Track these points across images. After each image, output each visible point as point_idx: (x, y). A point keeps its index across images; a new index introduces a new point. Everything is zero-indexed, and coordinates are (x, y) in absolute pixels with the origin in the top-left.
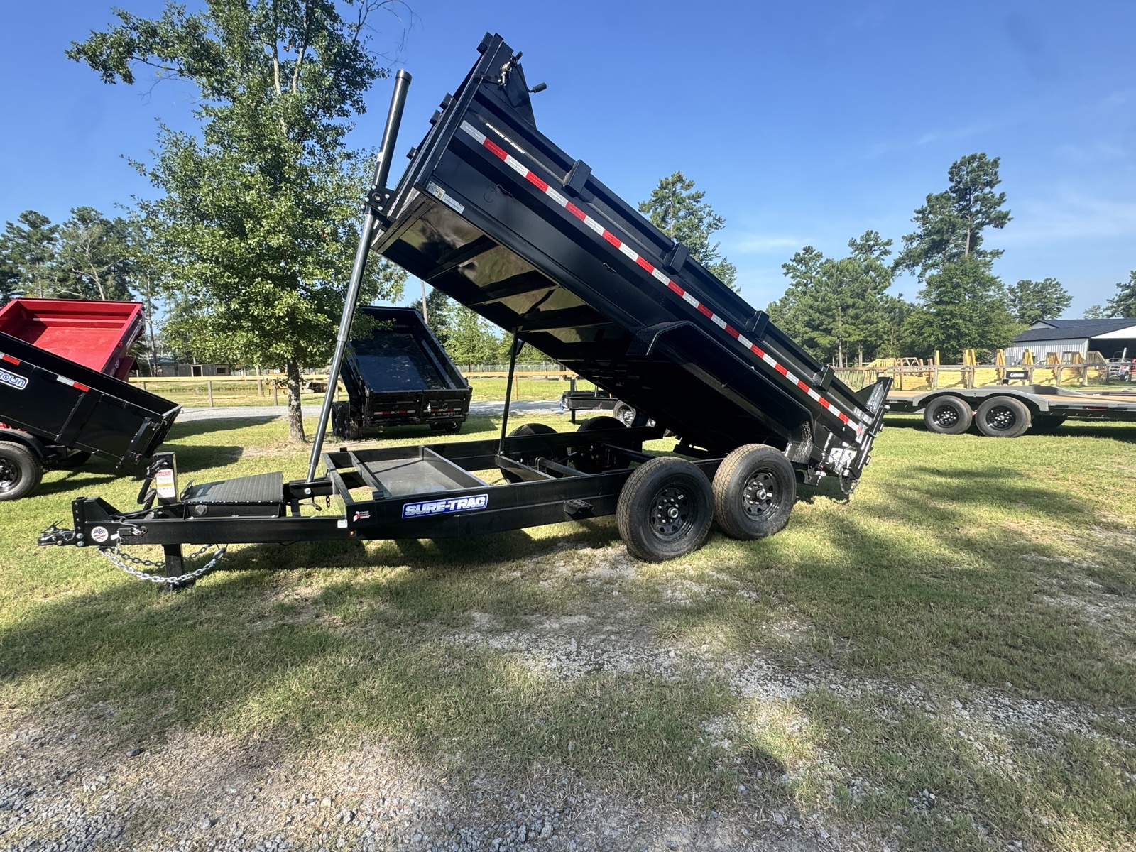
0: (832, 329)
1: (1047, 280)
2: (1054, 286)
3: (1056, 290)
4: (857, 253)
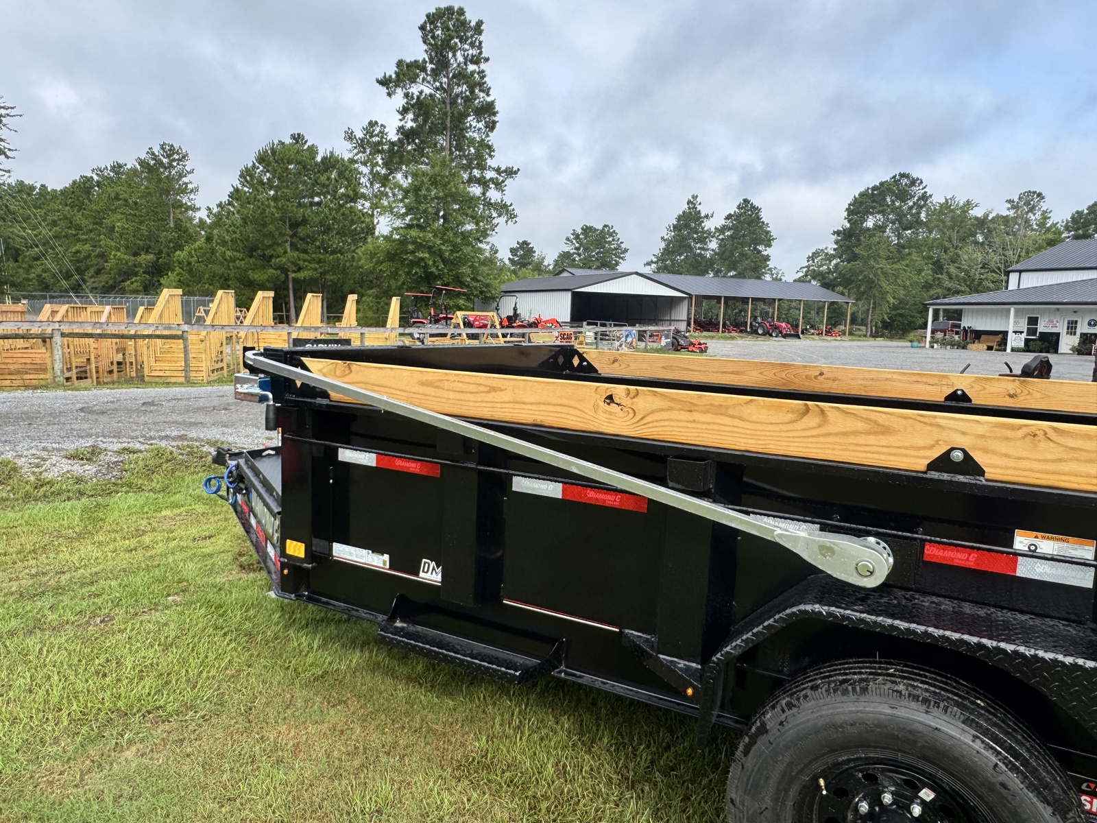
0: (272, 256)
1: (605, 226)
2: (611, 235)
3: (613, 240)
4: (356, 151)
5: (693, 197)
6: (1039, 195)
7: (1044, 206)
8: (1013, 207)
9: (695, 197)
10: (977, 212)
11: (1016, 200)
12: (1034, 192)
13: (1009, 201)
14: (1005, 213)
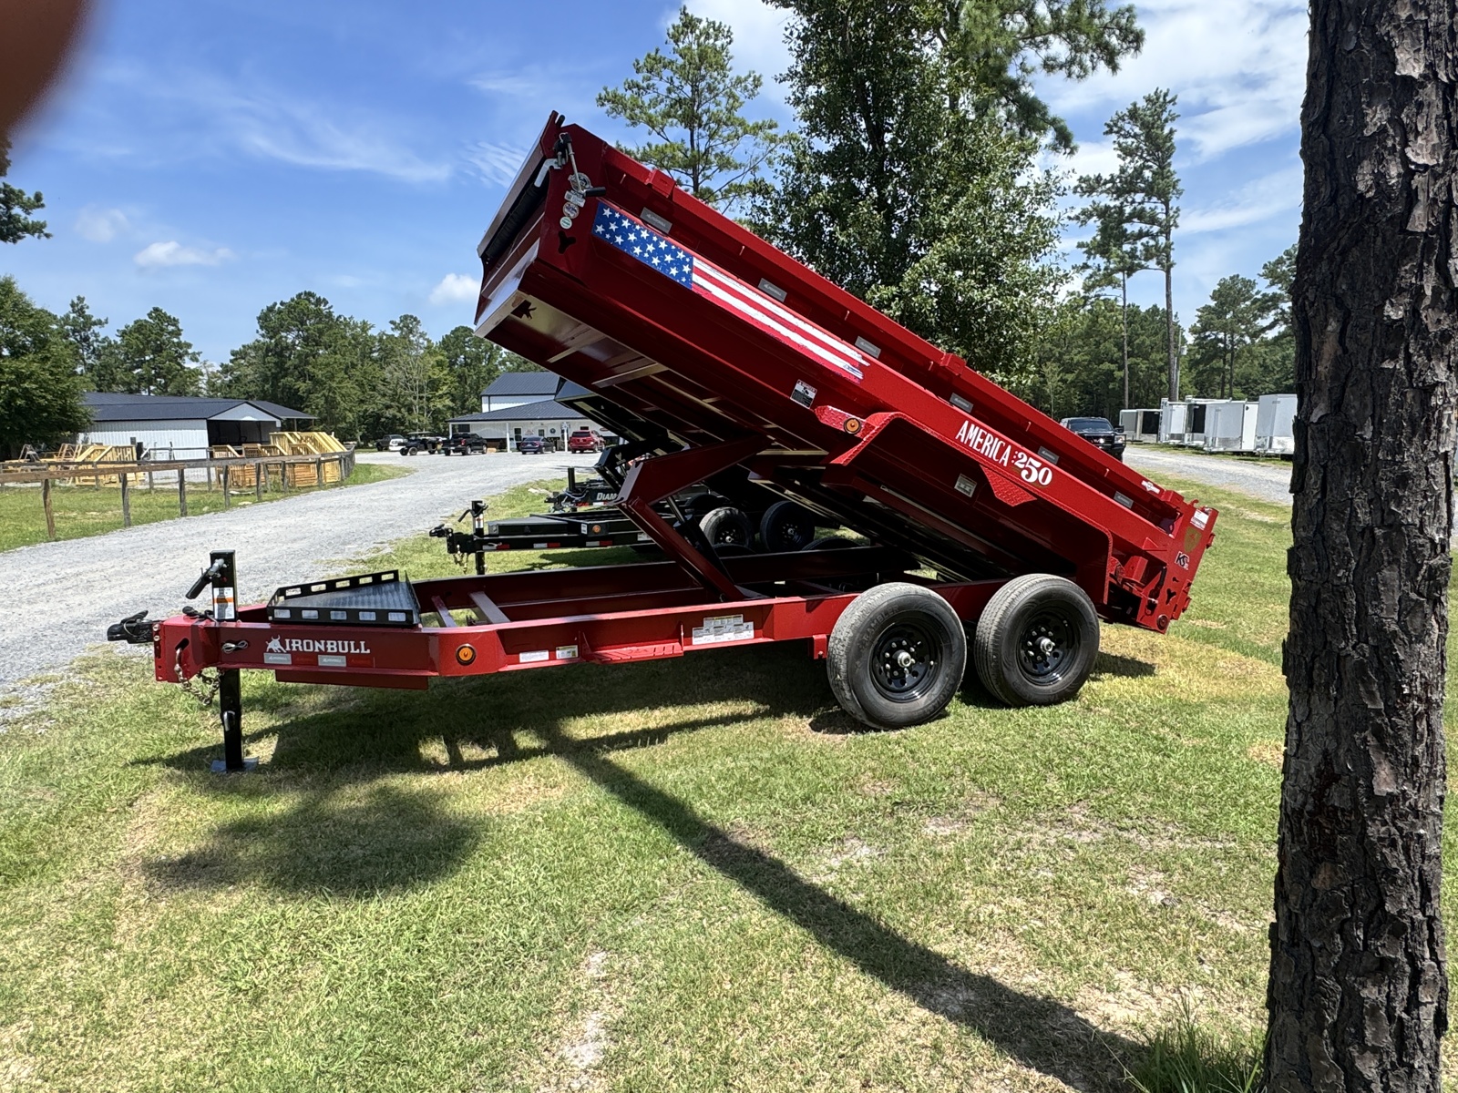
5: (79, 298)
6: (415, 319)
7: (421, 329)
8: (396, 328)
9: (81, 299)
10: (373, 332)
11: (398, 321)
12: (412, 317)
13: (392, 322)
14: (390, 332)
